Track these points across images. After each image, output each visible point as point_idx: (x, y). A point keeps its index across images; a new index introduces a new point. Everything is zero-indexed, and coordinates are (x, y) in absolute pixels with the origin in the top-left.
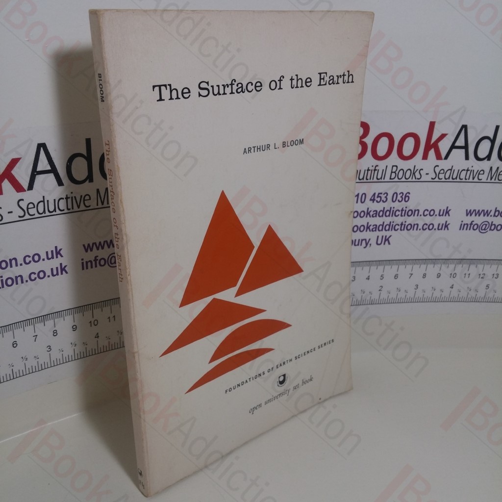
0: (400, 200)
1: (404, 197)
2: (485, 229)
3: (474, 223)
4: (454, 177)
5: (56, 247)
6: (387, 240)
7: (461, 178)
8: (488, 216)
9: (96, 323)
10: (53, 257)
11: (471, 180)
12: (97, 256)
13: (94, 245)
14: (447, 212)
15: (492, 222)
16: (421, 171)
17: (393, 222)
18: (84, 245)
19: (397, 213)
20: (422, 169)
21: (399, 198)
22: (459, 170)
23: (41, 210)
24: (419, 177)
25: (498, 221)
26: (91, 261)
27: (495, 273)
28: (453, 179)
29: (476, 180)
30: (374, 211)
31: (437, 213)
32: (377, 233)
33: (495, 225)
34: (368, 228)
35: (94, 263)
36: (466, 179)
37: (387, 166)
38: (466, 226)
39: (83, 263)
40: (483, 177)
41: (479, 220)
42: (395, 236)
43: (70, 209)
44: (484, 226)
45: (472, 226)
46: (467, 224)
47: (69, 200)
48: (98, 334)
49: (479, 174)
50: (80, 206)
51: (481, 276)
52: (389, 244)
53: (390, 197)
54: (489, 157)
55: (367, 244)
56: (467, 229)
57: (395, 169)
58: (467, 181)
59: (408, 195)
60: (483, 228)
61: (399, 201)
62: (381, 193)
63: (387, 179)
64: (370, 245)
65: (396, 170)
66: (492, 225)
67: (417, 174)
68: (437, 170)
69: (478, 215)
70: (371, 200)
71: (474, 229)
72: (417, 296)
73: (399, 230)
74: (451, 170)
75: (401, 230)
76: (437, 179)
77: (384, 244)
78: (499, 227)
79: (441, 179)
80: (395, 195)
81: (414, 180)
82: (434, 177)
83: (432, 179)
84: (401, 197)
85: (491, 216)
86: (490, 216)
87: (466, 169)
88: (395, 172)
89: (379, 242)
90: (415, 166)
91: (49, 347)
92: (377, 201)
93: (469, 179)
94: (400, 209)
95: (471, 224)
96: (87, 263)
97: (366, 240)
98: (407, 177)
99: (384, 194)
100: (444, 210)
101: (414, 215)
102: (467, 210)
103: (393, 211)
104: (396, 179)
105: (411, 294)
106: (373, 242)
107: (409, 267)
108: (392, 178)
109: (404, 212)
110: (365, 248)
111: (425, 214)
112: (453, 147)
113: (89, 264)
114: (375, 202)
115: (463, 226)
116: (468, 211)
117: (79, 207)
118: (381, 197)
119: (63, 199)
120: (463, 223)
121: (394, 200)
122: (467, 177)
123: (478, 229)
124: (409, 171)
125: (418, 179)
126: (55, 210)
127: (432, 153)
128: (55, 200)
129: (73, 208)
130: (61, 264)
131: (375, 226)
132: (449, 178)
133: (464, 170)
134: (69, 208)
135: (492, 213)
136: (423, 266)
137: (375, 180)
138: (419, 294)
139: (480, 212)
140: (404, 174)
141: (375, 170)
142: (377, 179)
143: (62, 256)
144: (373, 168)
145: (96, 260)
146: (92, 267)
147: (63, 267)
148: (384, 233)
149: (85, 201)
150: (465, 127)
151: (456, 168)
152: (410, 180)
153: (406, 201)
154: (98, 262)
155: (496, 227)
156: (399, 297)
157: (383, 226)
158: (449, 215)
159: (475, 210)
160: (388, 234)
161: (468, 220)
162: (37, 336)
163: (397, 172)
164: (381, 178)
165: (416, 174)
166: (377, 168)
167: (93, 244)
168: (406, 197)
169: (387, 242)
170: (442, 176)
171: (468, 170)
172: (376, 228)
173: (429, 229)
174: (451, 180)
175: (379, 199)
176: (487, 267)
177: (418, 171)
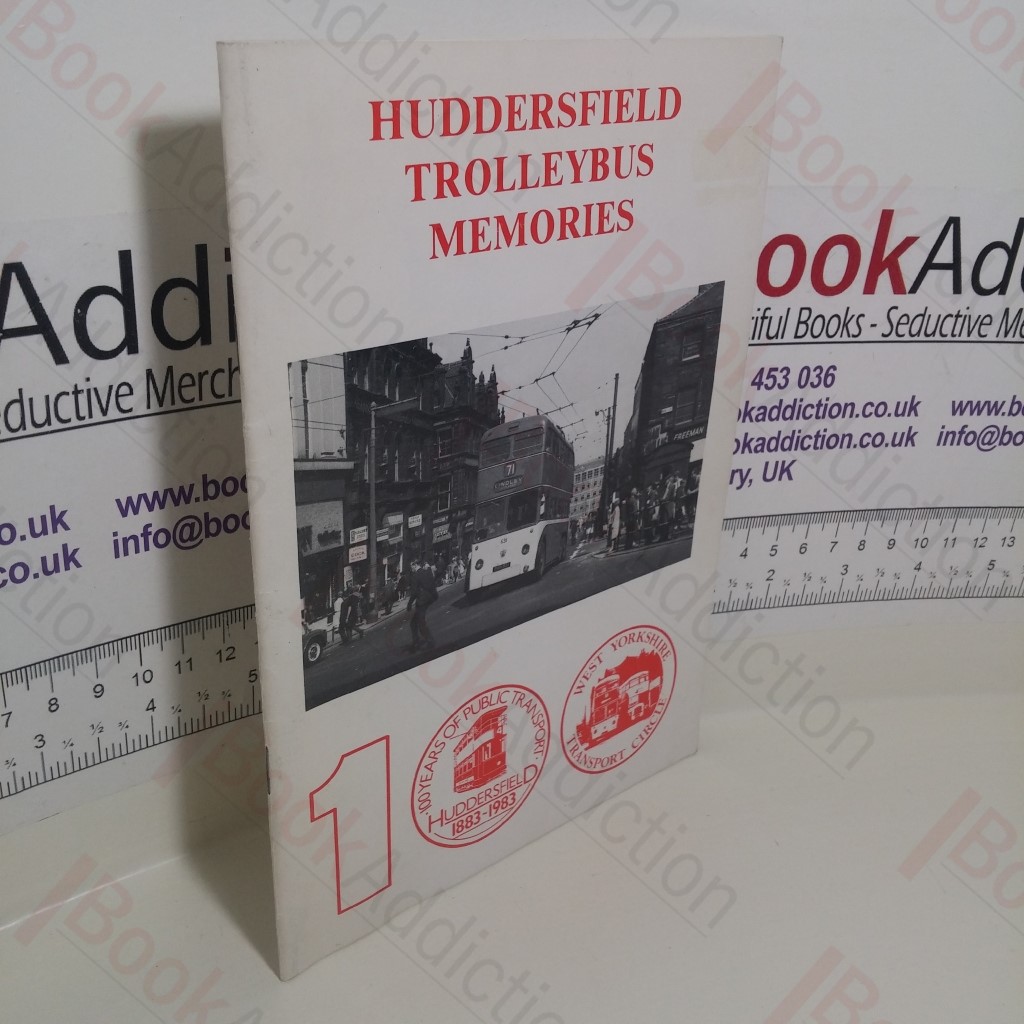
0: (815, 383)
1: (823, 376)
2: (989, 443)
3: (967, 430)
4: (929, 332)
5: (52, 508)
6: (785, 470)
7: (944, 332)
8: (996, 414)
9: (148, 678)
10: (45, 532)
11: (964, 337)
12: (150, 525)
13: (143, 501)
14: (913, 408)
15: (1005, 427)
16: (861, 319)
17: (800, 431)
18: (118, 501)
19: (809, 411)
20: (863, 315)
21: (814, 379)
22: (940, 316)
23: (15, 422)
24: (856, 333)
25: (1017, 424)
26: (135, 538)
27: (1009, 535)
28: (927, 335)
29: (974, 336)
30: (759, 409)
31: (891, 409)
32: (766, 456)
33: (1010, 433)
34: (747, 444)
35: (141, 541)
36: (953, 335)
37: (789, 309)
38: (951, 436)
39: (116, 542)
40: (991, 332)
41: (978, 423)
42: (804, 461)
43: (83, 418)
44: (989, 436)
45: (964, 436)
46: (954, 433)
47: (82, 398)
48: (152, 701)
49: (981, 324)
50: (107, 409)
51: (980, 542)
52: (790, 478)
53: (793, 377)
54: (1002, 288)
55: (743, 481)
56: (952, 444)
57: (805, 314)
58: (957, 338)
59: (831, 371)
60: (986, 441)
61: (812, 384)
62: (776, 369)
63: (789, 336)
64: (751, 481)
65: (809, 318)
66: (1004, 434)
67: (852, 326)
68: (895, 316)
69: (976, 412)
70: (753, 383)
71: (967, 444)
72: (845, 589)
73: (812, 448)
74: (923, 315)
75: (815, 448)
76: (893, 337)
77: (780, 479)
78: (1019, 439)
79: (903, 336)
80: (805, 372)
81: (845, 338)
82: (886, 333)
83: (883, 335)
84: (818, 376)
85: (1003, 414)
86: (1001, 413)
87: (955, 313)
88: (805, 322)
89: (769, 475)
90: (848, 308)
91: (40, 738)
92: (767, 387)
93: (960, 335)
94: (815, 403)
95: (962, 432)
96: (125, 541)
97: (741, 471)
98: (831, 333)
99: (781, 371)
100: (906, 403)
101: (843, 416)
102: (954, 402)
103: (800, 406)
104: (808, 338)
105: (832, 586)
106: (756, 475)
107: (831, 527)
108: (799, 334)
109: (822, 409)
110: (738, 488)
111: (867, 413)
112: (929, 265)
113: (131, 543)
114: (762, 387)
115: (945, 438)
116: (956, 406)
117: (104, 412)
118: (774, 378)
119: (68, 394)
120: (945, 431)
121: (803, 383)
122: (957, 332)
123: (975, 443)
124: (835, 320)
125: (854, 336)
126: (48, 421)
127: (884, 279)
128: (47, 397)
129: (91, 416)
130: (65, 547)
131: (761, 442)
132: (918, 333)
133: (951, 315)
134: (82, 415)
135: (1006, 409)
136: (861, 525)
137: (764, 339)
138: (850, 584)
139: (981, 406)
140: (825, 326)
141: (764, 318)
142: (769, 337)
143: (66, 528)
144: (760, 314)
145: (146, 534)
146: (137, 551)
147: (70, 553)
148: (780, 456)
149: (120, 399)
150: (954, 222)
151: (934, 312)
152: (837, 338)
153: (827, 386)
154: (151, 538)
155: (1013, 438)
156: (808, 591)
157: (777, 439)
158: (916, 415)
159: (970, 402)
160: (787, 457)
161: (955, 423)
162: (10, 713)
163: (810, 322)
164: (776, 336)
165: (849, 326)
166: (768, 314)
167: (140, 496)
168: (827, 376)
169: (785, 475)
170: (904, 329)
171: (958, 316)
172: (764, 445)
173: (875, 446)
174: (922, 337)
175: (770, 382)
176: (992, 523)
177: (855, 319)
